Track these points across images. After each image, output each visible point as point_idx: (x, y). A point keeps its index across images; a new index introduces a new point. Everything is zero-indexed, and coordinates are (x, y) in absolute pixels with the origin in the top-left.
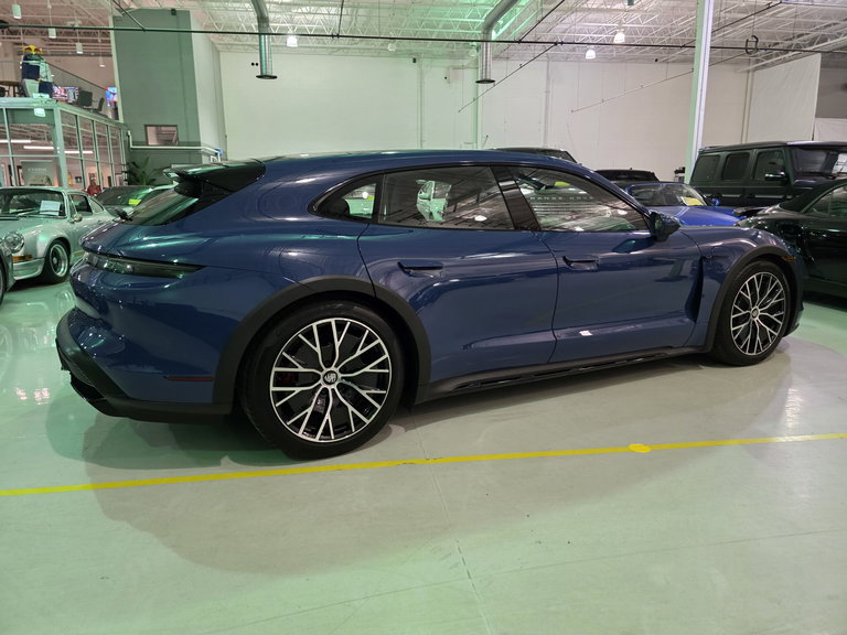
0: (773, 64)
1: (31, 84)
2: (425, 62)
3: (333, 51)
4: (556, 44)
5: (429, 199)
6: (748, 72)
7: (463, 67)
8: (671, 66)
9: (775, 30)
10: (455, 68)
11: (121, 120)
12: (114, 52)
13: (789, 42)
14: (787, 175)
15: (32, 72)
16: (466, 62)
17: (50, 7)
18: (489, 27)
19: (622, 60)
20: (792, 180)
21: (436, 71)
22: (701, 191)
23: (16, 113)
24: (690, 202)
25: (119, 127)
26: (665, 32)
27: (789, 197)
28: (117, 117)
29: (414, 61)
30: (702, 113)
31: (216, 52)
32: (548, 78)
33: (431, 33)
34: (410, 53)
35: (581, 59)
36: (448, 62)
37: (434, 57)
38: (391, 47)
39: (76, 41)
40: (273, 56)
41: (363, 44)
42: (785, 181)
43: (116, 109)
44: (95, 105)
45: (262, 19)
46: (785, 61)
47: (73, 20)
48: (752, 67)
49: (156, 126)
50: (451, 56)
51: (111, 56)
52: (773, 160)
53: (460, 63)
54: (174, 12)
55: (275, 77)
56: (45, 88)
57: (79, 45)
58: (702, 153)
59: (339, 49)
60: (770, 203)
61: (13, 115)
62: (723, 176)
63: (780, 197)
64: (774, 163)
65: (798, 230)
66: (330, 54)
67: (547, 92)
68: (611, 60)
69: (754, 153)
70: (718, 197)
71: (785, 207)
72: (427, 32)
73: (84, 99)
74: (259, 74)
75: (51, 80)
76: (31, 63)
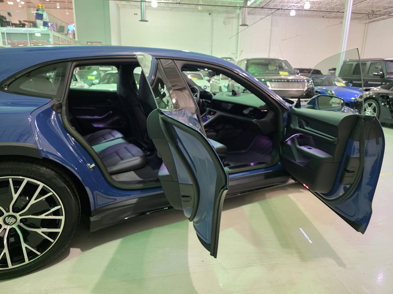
0: (378, 20)
1: (39, 22)
2: (215, 15)
5: (219, 80)
6: (366, 23)
7: (232, 18)
8: (330, 19)
9: (380, 4)
10: (229, 18)
12: (74, 7)
13: (386, 10)
14: (383, 74)
15: (40, 16)
16: (234, 15)
19: (307, 16)
20: (385, 75)
21: (220, 19)
22: (344, 79)
24: (339, 84)
26: (328, 4)
27: (383, 83)
28: (74, 38)
29: (210, 14)
30: (346, 44)
31: (118, 8)
32: (272, 24)
34: (208, 10)
35: (288, 15)
38: (200, 8)
39: (56, 2)
40: (147, 11)
42: (382, 76)
43: (74, 34)
46: (384, 19)
48: (368, 21)
50: (227, 12)
51: (72, 9)
52: (377, 66)
53: (231, 15)
55: (147, 21)
56: (45, 24)
57: (58, 4)
58: (345, 62)
59: (175, 8)
60: (376, 86)
62: (354, 73)
63: (380, 83)
64: (377, 68)
65: (388, 97)
66: (170, 10)
67: (271, 30)
68: (302, 16)
69: (369, 63)
70: (351, 82)
71: (382, 88)
73: (61, 30)
74: (140, 19)
75: (48, 20)
76: (40, 12)
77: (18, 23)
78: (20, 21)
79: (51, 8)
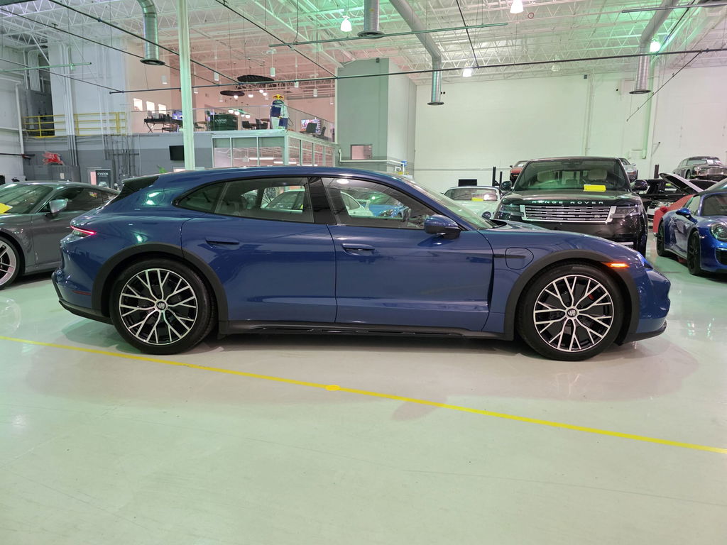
1: (275, 121)
2: (597, 77)
3: (507, 77)
4: (700, 52)
11: (336, 142)
12: (336, 94)
15: (275, 112)
17: (296, 66)
18: (646, 40)
21: (607, 84)
23: (265, 140)
25: (333, 147)
29: (586, 77)
31: (413, 86)
33: (600, 51)
34: (579, 71)
36: (620, 76)
37: (607, 71)
38: (554, 67)
39: (314, 88)
41: (536, 67)
44: (318, 133)
45: (436, 59)
47: (313, 73)
49: (364, 145)
50: (625, 69)
53: (633, 75)
54: (378, 60)
55: (442, 104)
56: (283, 123)
57: (315, 90)
59: (515, 73)
61: (262, 141)
66: (505, 79)
72: (595, 51)
73: (311, 129)
74: (430, 102)
75: (286, 117)
76: (276, 106)
77: (255, 123)
78: (257, 120)
79: (302, 98)
